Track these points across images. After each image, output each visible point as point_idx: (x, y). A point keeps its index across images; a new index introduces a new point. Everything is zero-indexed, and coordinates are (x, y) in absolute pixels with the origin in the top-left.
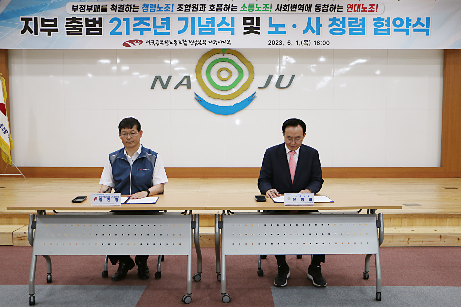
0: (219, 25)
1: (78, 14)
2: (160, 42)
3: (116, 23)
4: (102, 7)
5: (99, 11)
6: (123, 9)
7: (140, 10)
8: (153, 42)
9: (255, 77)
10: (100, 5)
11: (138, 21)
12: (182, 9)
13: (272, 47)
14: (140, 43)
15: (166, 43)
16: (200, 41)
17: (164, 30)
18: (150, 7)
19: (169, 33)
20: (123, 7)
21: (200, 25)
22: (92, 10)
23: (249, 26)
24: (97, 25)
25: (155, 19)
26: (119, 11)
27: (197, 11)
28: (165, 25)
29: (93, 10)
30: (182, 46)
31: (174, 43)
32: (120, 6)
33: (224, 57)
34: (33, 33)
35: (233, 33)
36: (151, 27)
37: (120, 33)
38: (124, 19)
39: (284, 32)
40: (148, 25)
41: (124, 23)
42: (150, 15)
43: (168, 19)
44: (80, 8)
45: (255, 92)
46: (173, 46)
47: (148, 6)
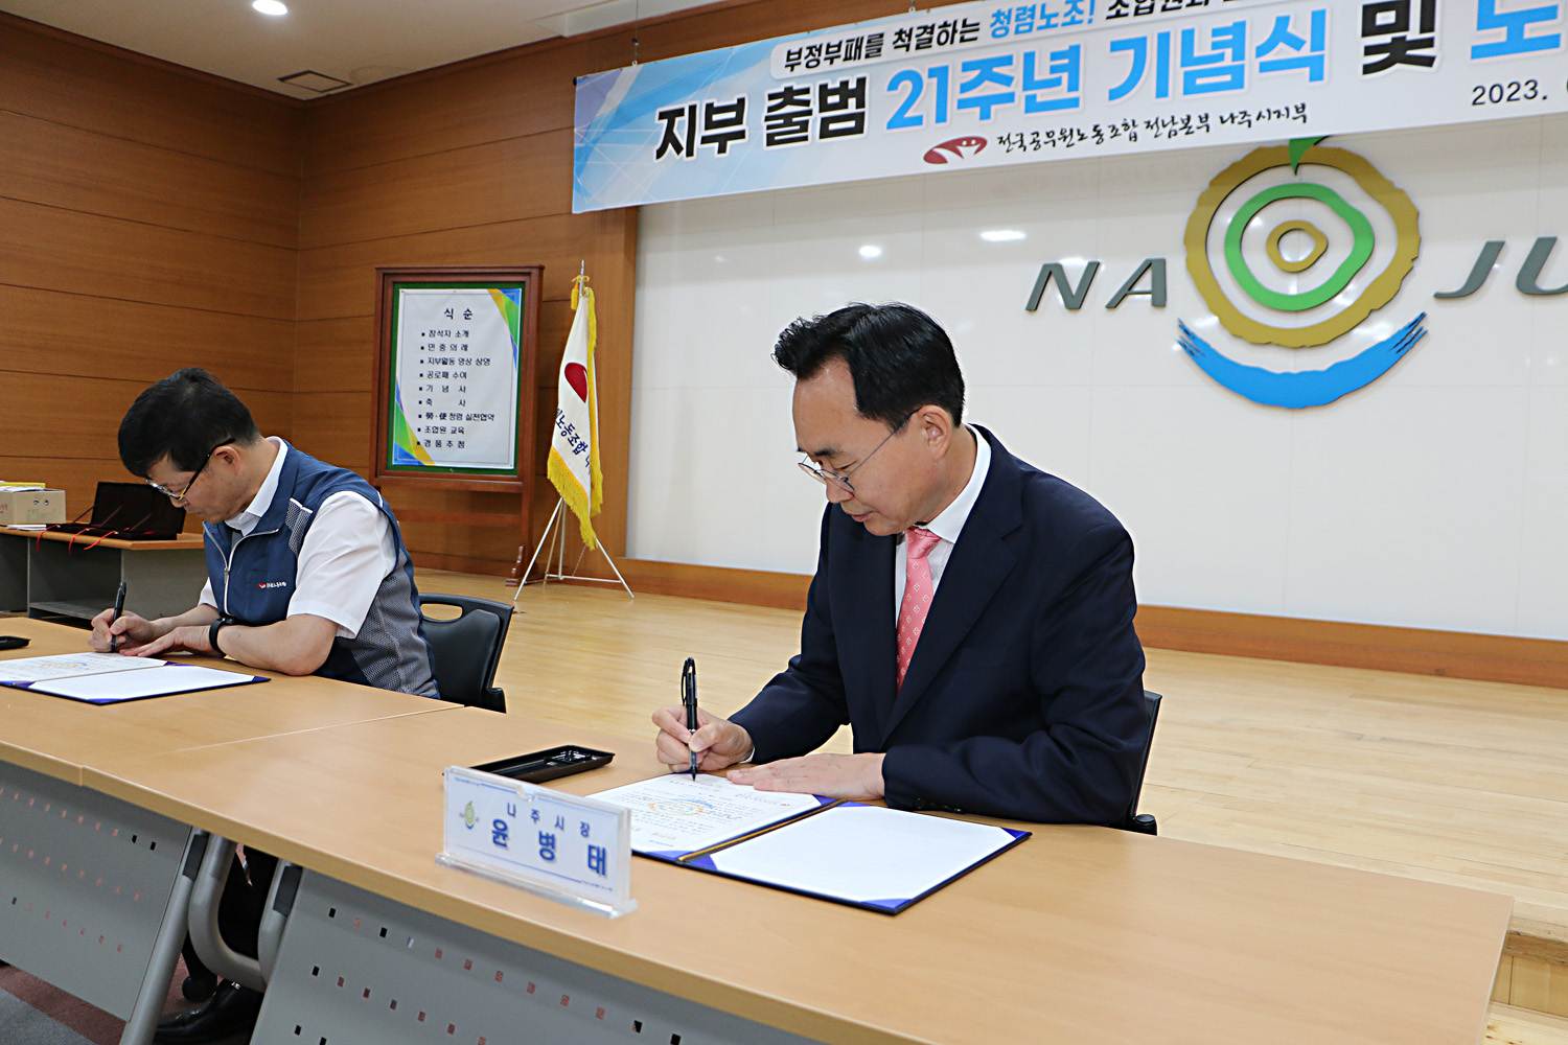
0: (1261, 51)
1: (800, 78)
2: (1043, 138)
3: (907, 87)
4: (869, 41)
5: (859, 58)
6: (930, 40)
7: (984, 34)
8: (1022, 141)
9: (1427, 252)
10: (862, 38)
11: (974, 74)
12: (1123, 11)
13: (1489, 112)
14: (977, 146)
15: (1065, 138)
16: (1189, 118)
17: (1061, 93)
18: (1017, 19)
19: (1074, 103)
20: (932, 33)
21: (1188, 57)
22: (839, 57)
23: (1386, 39)
24: (852, 102)
25: (1029, 58)
26: (918, 47)
27: (1179, 8)
28: (1065, 76)
29: (843, 56)
30: (1121, 145)
31: (1094, 137)
32: (921, 31)
33: (1296, 179)
34: (684, 152)
35: (1317, 75)
36: (1017, 87)
37: (918, 121)
38: (932, 73)
39: (1553, 42)
40: (1007, 80)
41: (930, 85)
42: (1015, 46)
43: (1074, 52)
44: (806, 58)
45: (1423, 316)
46: (1087, 149)
47: (1008, 18)
